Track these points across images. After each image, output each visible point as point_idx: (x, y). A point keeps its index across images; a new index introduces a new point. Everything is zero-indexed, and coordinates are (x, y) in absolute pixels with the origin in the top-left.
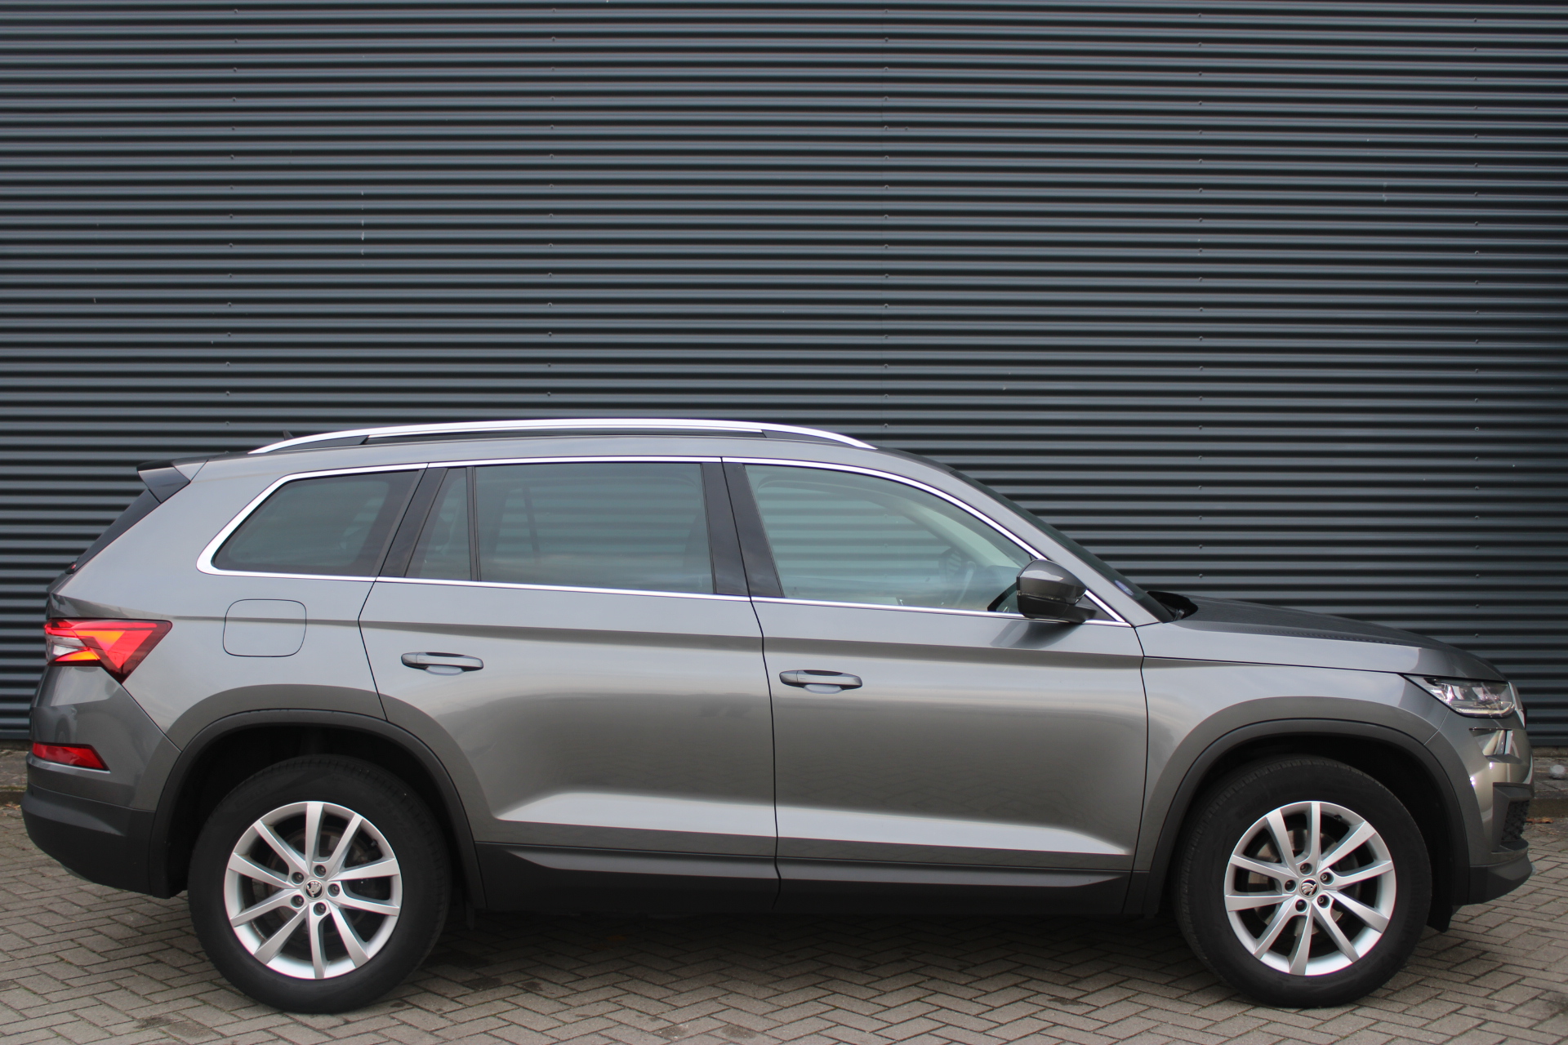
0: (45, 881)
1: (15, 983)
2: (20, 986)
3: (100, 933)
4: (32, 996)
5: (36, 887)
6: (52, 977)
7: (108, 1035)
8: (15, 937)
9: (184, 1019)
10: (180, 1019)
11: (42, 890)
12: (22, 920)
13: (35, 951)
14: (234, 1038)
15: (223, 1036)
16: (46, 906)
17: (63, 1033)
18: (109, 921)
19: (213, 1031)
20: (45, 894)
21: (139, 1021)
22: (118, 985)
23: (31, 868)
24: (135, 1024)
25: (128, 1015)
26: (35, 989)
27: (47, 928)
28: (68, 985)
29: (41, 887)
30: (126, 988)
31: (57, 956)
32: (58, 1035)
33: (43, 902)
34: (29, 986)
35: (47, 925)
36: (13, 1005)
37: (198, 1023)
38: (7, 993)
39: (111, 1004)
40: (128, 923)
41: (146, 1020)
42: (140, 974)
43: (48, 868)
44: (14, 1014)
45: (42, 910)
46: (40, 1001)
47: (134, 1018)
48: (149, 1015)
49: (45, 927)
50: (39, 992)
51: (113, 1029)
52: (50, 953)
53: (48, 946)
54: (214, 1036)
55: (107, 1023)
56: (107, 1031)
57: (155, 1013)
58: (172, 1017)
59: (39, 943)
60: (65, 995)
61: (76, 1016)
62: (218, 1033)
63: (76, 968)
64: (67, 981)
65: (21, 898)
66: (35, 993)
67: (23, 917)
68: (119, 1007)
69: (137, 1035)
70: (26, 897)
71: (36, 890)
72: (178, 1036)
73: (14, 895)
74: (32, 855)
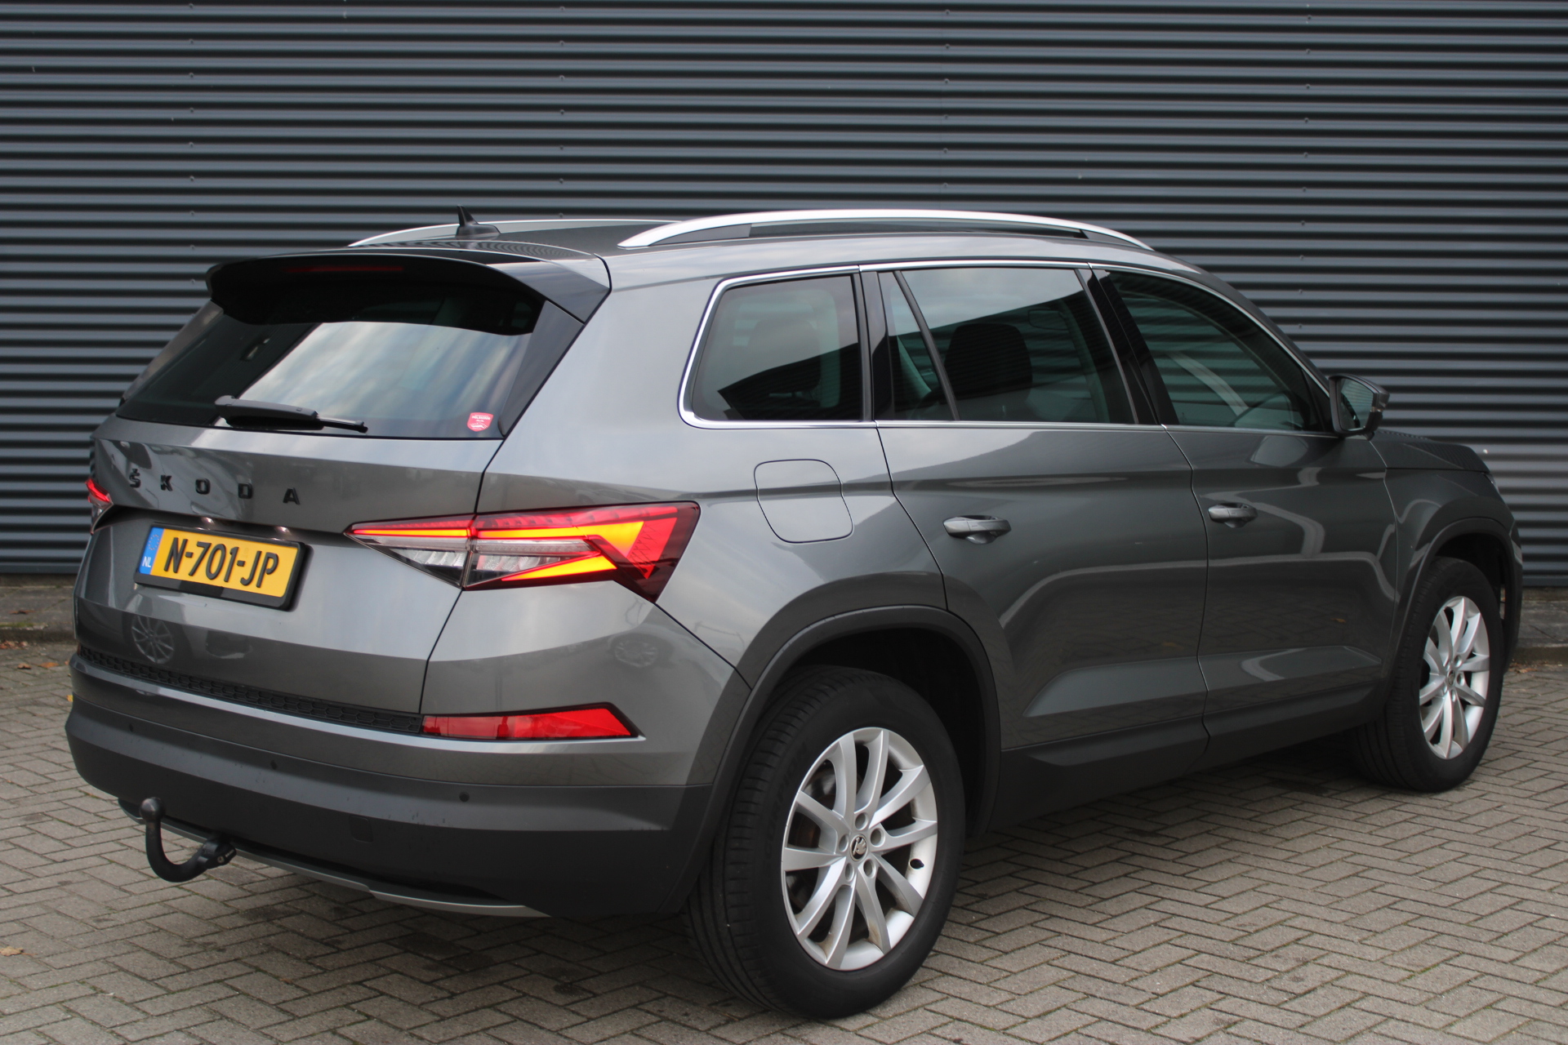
0: (37, 720)
1: (46, 815)
2: (53, 818)
4: (70, 828)
5: (31, 725)
6: (82, 810)
8: (28, 774)
11: (39, 729)
12: (29, 757)
13: (55, 786)
16: (49, 744)
17: (115, 860)
20: (43, 732)
23: (17, 708)
25: (176, 845)
26: (70, 821)
27: (60, 765)
28: (102, 817)
29: (37, 726)
31: (80, 791)
32: (111, 862)
33: (44, 740)
34: (63, 818)
35: (57, 762)
36: (53, 836)
38: (42, 825)
43: (35, 708)
44: (57, 843)
45: (45, 748)
46: (79, 832)
49: (56, 764)
50: (75, 824)
52: (72, 788)
53: (67, 782)
59: (57, 779)
60: (103, 826)
61: (122, 844)
63: (104, 802)
64: (101, 814)
65: (19, 736)
66: (72, 825)
67: (29, 754)
70: (24, 735)
71: (29, 729)
73: (10, 733)
74: (12, 694)
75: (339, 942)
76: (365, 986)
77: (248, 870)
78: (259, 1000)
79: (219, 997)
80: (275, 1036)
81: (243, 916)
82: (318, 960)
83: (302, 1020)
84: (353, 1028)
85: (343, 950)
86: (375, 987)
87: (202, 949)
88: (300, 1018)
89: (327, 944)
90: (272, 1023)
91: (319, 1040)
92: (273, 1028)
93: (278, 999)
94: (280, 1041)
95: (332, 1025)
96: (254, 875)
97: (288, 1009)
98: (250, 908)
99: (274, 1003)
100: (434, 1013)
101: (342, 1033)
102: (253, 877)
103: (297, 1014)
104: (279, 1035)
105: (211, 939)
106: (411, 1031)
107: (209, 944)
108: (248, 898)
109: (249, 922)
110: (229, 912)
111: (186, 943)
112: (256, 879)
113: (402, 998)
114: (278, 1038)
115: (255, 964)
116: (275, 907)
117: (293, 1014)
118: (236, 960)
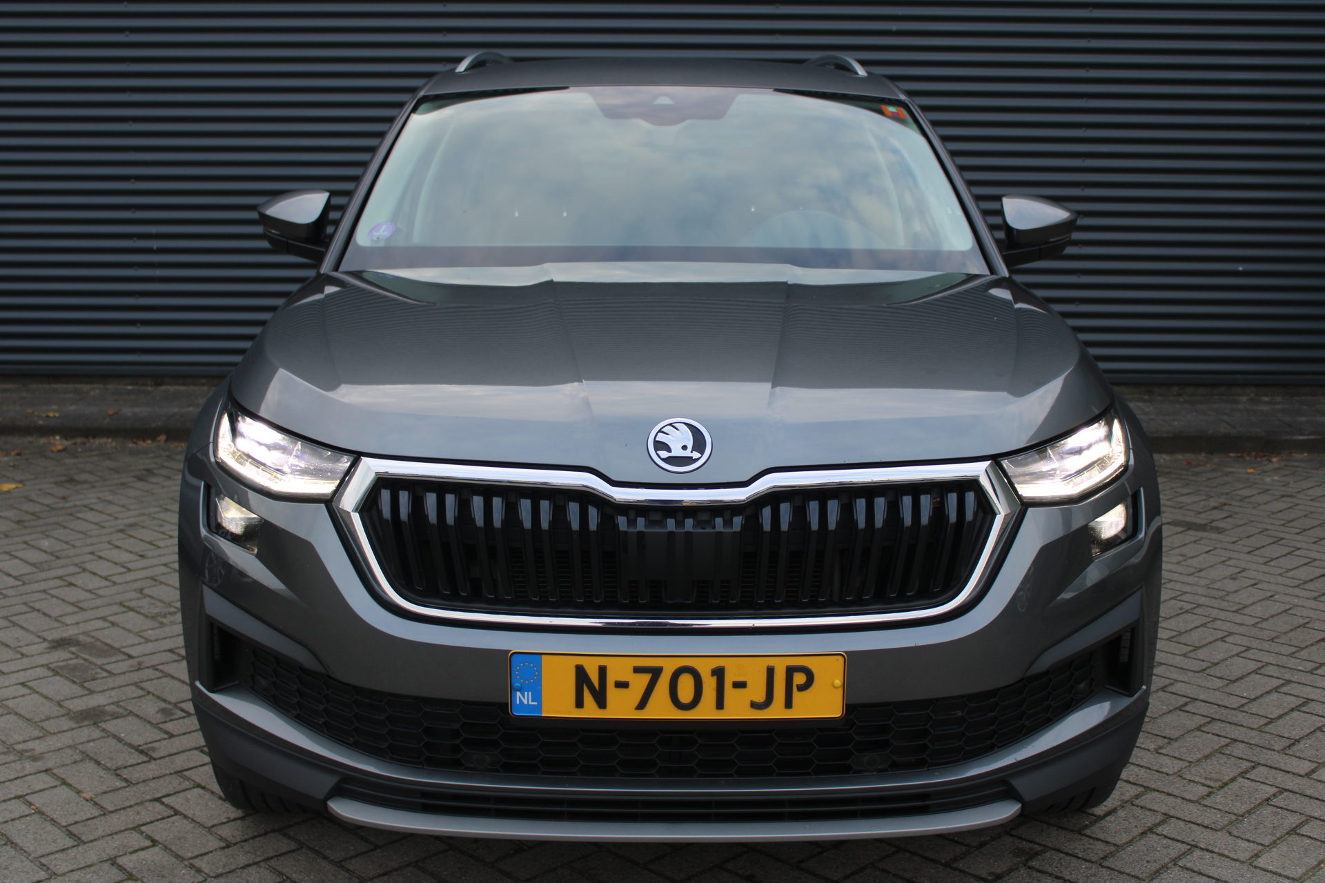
3: (16, 557)
7: (19, 656)
9: (93, 640)
10: (89, 640)
14: (140, 659)
15: (130, 657)
18: (24, 546)
19: (121, 652)
21: (50, 642)
22: (31, 607)
24: (46, 645)
25: (39, 637)
30: (38, 611)
37: (106, 644)
39: (24, 625)
40: (44, 548)
41: (57, 642)
42: (53, 596)
47: (45, 640)
48: (59, 637)
51: (24, 650)
54: (121, 657)
55: (19, 644)
56: (18, 652)
57: (65, 635)
58: (81, 638)
62: (125, 654)
68: (31, 628)
69: (47, 655)
72: (87, 657)
75: (154, 749)
76: (163, 803)
77: (95, 665)
78: (52, 820)
79: (13, 817)
80: (52, 867)
81: (71, 719)
82: (125, 771)
83: (85, 847)
84: (134, 857)
85: (155, 759)
86: (172, 804)
87: (18, 758)
88: (85, 843)
89: (142, 752)
90: (54, 850)
91: (94, 872)
92: (53, 857)
93: (71, 820)
94: (55, 874)
95: (114, 853)
96: (99, 670)
97: (76, 833)
98: (81, 709)
99: (64, 824)
100: (222, 839)
101: (121, 863)
102: (97, 673)
103: (84, 838)
104: (55, 866)
105: (30, 745)
106: (191, 861)
107: (26, 751)
108: (83, 698)
109: (74, 726)
110: (60, 714)
111: (5, 750)
112: (99, 676)
113: (195, 819)
114: (54, 870)
115: (63, 776)
116: (107, 708)
117: (79, 839)
118: (46, 771)
